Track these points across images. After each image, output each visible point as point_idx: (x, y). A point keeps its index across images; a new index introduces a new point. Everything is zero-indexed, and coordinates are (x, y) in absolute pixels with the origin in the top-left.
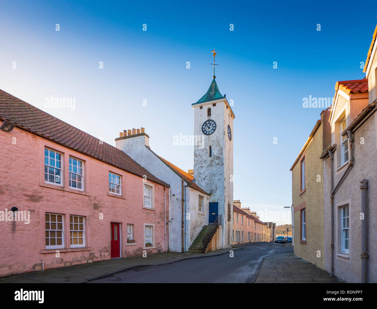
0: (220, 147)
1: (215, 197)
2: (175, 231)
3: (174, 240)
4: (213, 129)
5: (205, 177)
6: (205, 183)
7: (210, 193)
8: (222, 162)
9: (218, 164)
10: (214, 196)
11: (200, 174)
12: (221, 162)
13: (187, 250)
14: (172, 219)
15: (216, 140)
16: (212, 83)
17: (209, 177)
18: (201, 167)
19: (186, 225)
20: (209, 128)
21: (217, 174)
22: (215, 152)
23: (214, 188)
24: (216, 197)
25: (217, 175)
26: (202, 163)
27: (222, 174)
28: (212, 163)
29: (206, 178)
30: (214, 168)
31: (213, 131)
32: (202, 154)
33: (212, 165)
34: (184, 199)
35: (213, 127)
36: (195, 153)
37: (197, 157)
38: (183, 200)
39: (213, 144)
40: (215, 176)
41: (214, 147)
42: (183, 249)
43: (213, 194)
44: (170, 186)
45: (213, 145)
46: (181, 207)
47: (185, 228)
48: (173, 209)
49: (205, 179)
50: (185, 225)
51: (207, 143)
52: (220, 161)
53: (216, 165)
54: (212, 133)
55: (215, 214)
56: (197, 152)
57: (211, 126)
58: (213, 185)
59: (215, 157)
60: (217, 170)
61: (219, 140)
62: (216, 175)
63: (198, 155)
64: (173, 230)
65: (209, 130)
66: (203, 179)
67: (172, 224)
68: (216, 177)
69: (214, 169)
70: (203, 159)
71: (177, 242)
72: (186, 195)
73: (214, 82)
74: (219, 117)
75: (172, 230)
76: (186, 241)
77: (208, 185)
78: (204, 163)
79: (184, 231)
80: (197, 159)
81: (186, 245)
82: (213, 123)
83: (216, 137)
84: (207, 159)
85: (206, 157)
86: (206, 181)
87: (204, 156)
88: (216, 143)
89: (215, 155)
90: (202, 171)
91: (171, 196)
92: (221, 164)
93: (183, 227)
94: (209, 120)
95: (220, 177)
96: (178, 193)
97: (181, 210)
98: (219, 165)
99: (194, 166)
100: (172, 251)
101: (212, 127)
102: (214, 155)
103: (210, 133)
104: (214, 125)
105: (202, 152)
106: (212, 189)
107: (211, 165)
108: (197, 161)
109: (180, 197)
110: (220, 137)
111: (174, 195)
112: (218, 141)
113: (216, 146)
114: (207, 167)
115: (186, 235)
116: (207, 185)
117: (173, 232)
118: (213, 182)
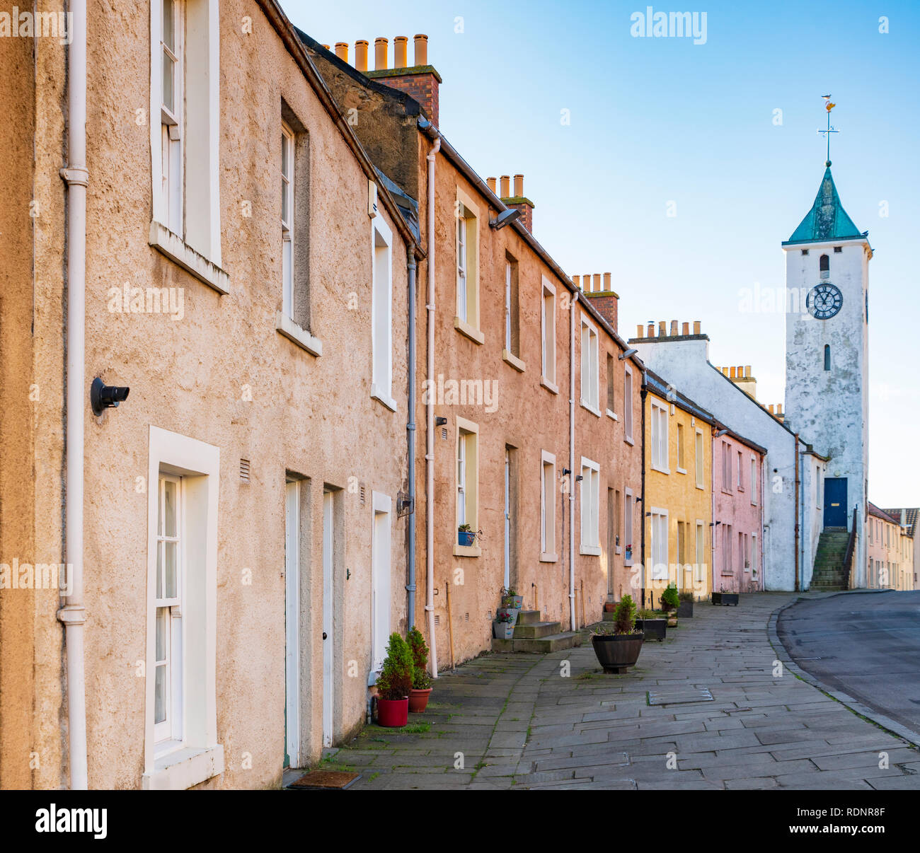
0: (853, 349)
1: (839, 466)
2: (778, 546)
3: (775, 566)
4: (834, 307)
5: (813, 418)
6: (815, 432)
7: (828, 457)
8: (856, 384)
9: (847, 388)
10: (837, 462)
11: (802, 409)
12: (854, 385)
13: (806, 585)
14: (771, 521)
15: (841, 333)
16: (824, 181)
17: (824, 417)
18: (805, 392)
19: (805, 534)
20: (824, 303)
21: (845, 412)
22: (839, 361)
23: (837, 443)
24: (843, 466)
25: (844, 414)
26: (807, 383)
27: (857, 413)
28: (833, 385)
29: (817, 421)
30: (837, 397)
31: (833, 310)
32: (807, 362)
33: (832, 391)
34: (800, 479)
35: (835, 301)
36: (790, 358)
37: (794, 369)
38: (797, 482)
39: (835, 340)
40: (839, 417)
41: (837, 348)
42: (797, 583)
43: (834, 459)
44: (766, 451)
45: (834, 344)
46: (793, 495)
47: (802, 540)
48: (774, 499)
49: (813, 422)
50: (802, 534)
51: (820, 337)
52: (852, 382)
53: (841, 391)
54: (833, 315)
55: (838, 505)
56: (794, 358)
57: (829, 299)
58: (833, 437)
59: (840, 372)
60: (845, 403)
61: (849, 333)
62: (842, 414)
63: (798, 365)
64: (773, 544)
65: (824, 307)
66: (809, 423)
67: (771, 532)
68: (842, 419)
69: (838, 401)
70: (808, 374)
71: (785, 570)
72: (805, 470)
73: (828, 177)
74: (849, 279)
75: (771, 544)
76: (805, 565)
77: (823, 437)
78: (812, 385)
79: (800, 547)
80: (793, 373)
81: (805, 576)
82: (834, 292)
83: (842, 325)
84: (819, 375)
85: (816, 369)
86: (816, 427)
87: (811, 367)
88: (842, 339)
89: (839, 367)
90: (807, 402)
91: (768, 473)
92: (853, 388)
93: (797, 537)
94: (825, 285)
95: (851, 419)
96: (785, 467)
97: (792, 502)
98: (850, 392)
99: (787, 389)
100: (772, 590)
101: (833, 302)
102: (837, 368)
103: (828, 314)
104: (837, 298)
105: (808, 357)
106: (832, 446)
107: (829, 390)
108: (795, 377)
109: (791, 475)
110: (851, 325)
111: (775, 471)
112: (846, 335)
113: (841, 347)
114: (819, 394)
115: (804, 554)
116: (819, 436)
117: (774, 549)
118: (834, 430)
